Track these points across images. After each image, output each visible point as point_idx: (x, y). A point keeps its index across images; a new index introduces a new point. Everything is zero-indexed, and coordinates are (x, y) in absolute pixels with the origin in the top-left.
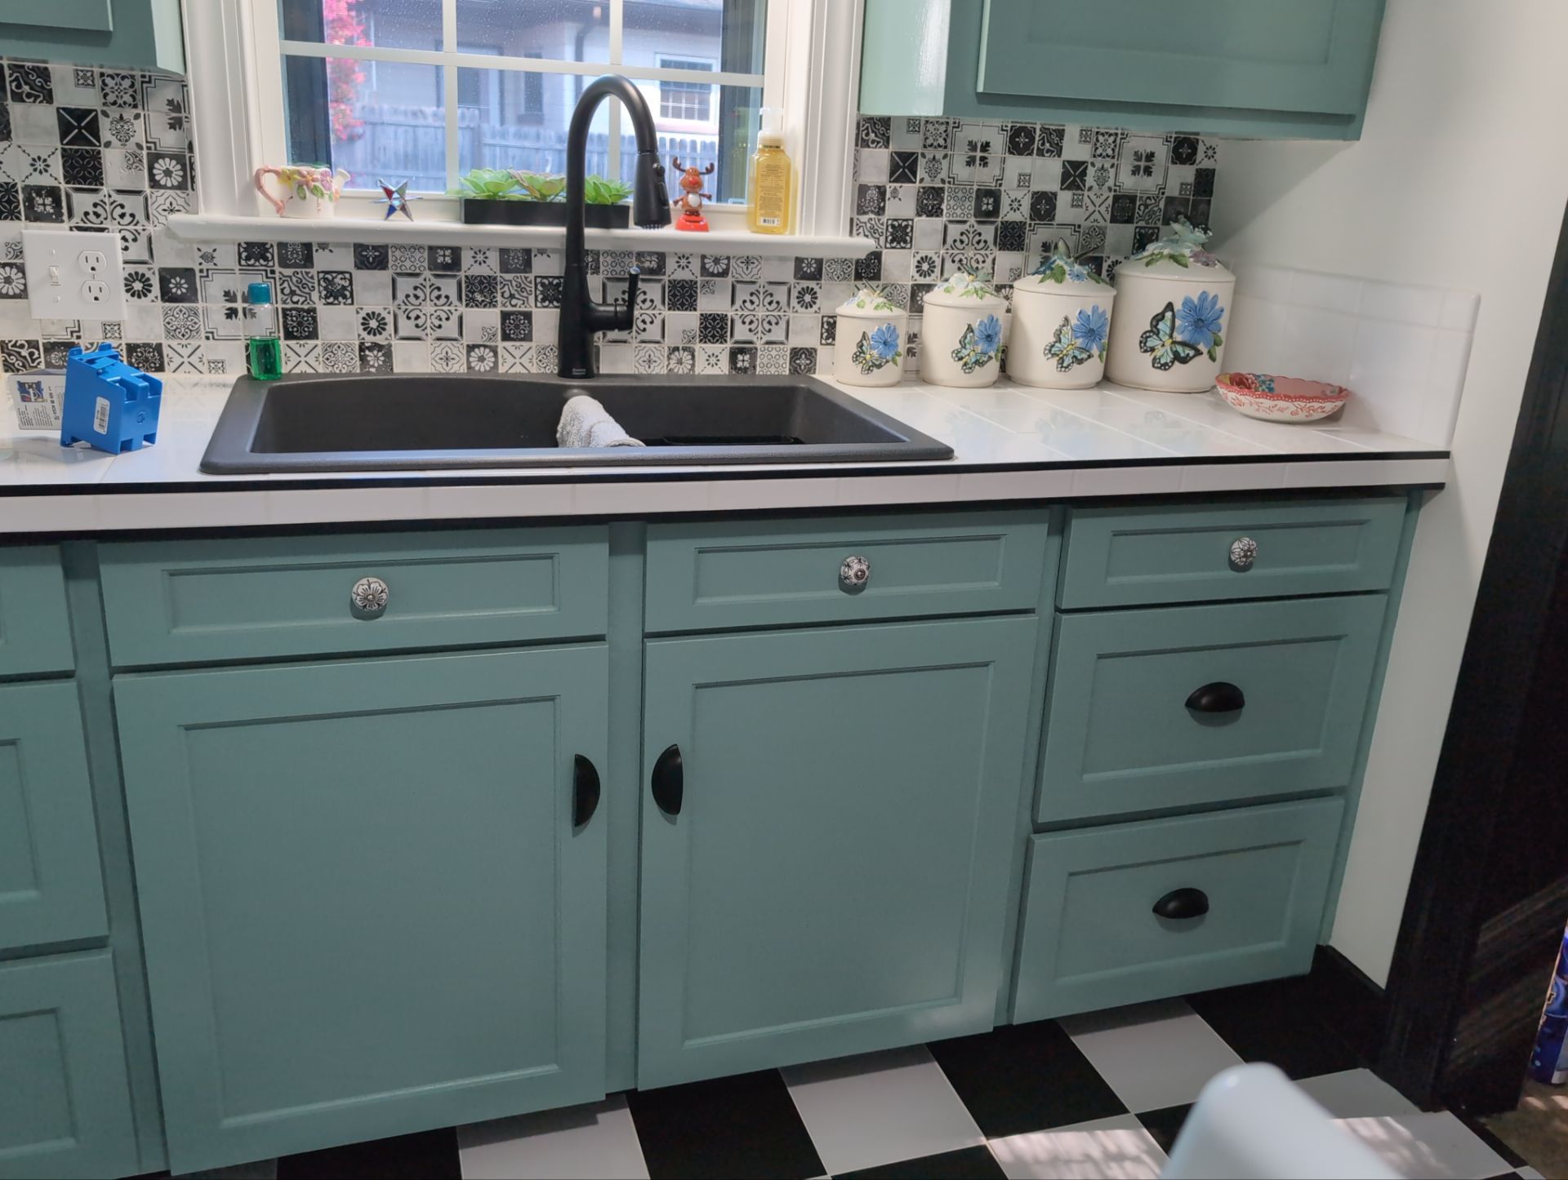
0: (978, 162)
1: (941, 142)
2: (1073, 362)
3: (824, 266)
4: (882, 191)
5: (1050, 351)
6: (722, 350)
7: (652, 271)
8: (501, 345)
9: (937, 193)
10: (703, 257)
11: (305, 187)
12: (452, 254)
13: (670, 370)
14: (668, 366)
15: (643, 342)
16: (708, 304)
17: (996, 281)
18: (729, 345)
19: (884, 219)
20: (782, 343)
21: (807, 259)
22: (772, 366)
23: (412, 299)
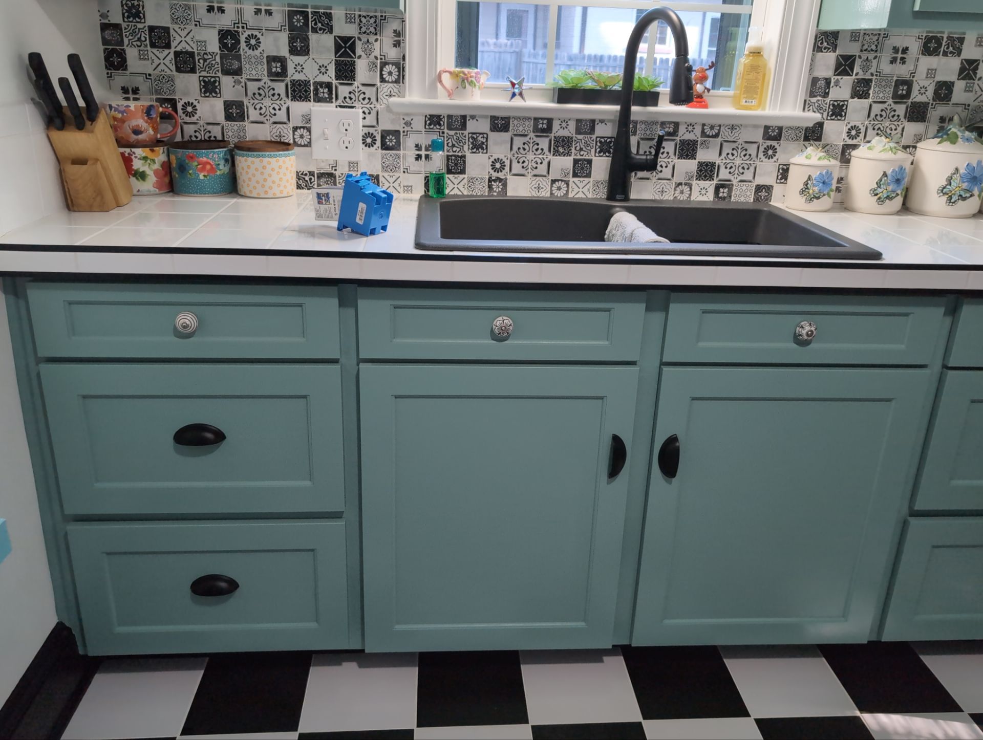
0: (899, 61)
1: (874, 47)
2: (959, 199)
3: (783, 131)
4: (828, 81)
5: (942, 191)
6: (710, 185)
7: (669, 134)
8: (571, 179)
9: (867, 82)
10: (704, 125)
11: (466, 81)
12: (547, 122)
13: (675, 197)
14: (674, 195)
15: (659, 179)
16: (704, 155)
17: (904, 142)
18: (715, 182)
19: (828, 100)
20: (750, 182)
21: (772, 127)
22: (742, 196)
23: (521, 150)
